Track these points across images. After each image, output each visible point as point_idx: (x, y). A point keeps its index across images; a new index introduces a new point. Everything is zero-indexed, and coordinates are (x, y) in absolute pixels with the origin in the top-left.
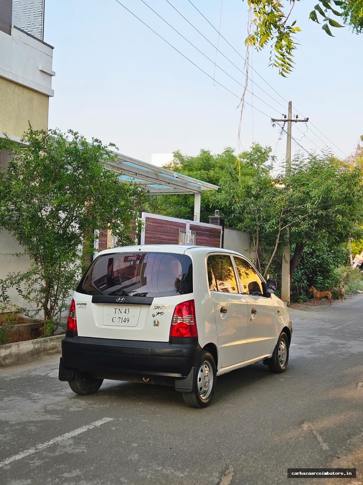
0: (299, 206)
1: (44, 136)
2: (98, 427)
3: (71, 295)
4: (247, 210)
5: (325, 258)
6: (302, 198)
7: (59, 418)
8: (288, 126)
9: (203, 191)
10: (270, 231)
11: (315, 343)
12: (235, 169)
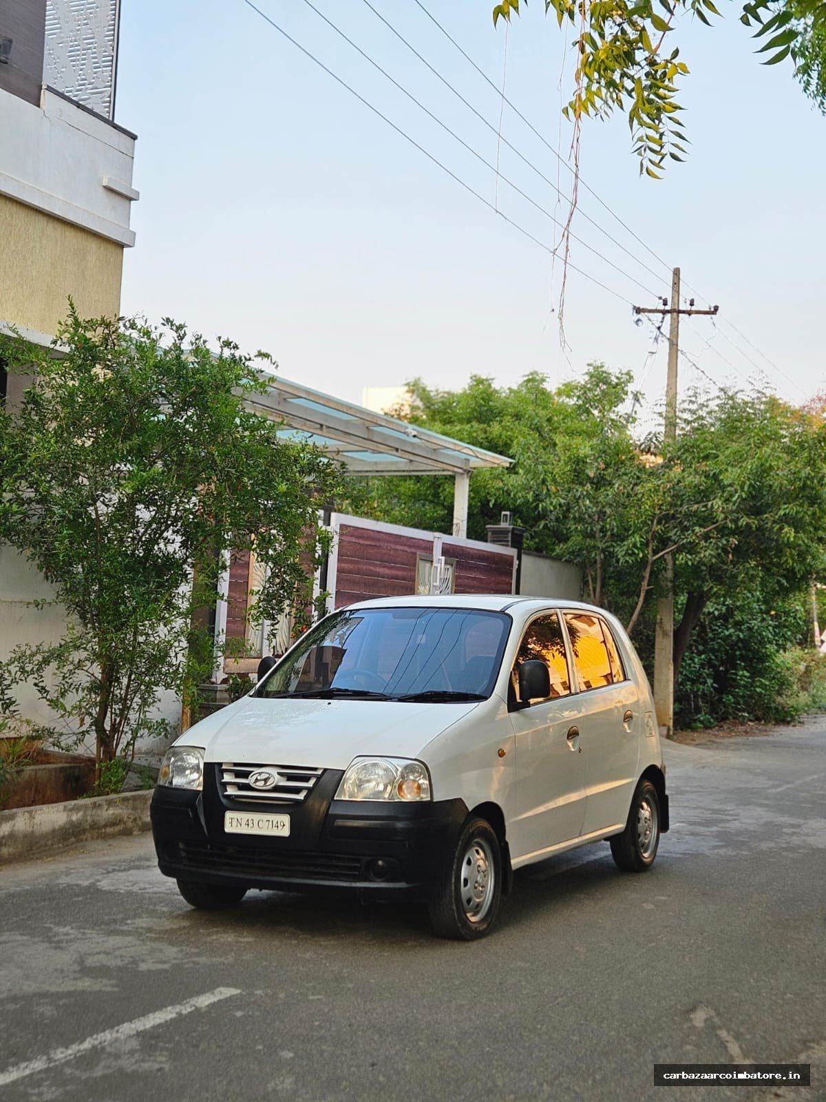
0: (696, 506)
1: (106, 331)
2: (203, 1010)
3: (160, 700)
4: (574, 512)
5: (756, 627)
6: (701, 487)
7: (113, 986)
8: (671, 325)
9: (475, 468)
10: (627, 562)
11: (728, 821)
12: (549, 420)
